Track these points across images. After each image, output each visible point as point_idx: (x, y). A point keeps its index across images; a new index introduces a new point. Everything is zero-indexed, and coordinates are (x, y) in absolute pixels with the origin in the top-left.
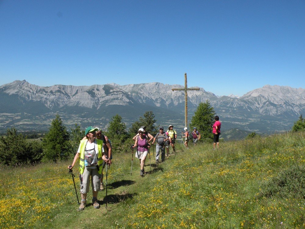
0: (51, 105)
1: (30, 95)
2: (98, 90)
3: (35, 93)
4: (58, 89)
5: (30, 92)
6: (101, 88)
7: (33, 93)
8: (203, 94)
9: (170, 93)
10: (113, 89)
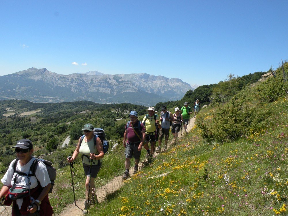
0: (76, 91)
1: (54, 82)
2: (110, 79)
3: (57, 80)
4: (77, 77)
5: (53, 78)
6: (112, 78)
7: (56, 80)
8: (182, 85)
9: (156, 83)
10: (121, 79)
